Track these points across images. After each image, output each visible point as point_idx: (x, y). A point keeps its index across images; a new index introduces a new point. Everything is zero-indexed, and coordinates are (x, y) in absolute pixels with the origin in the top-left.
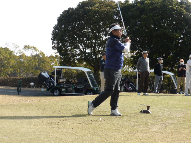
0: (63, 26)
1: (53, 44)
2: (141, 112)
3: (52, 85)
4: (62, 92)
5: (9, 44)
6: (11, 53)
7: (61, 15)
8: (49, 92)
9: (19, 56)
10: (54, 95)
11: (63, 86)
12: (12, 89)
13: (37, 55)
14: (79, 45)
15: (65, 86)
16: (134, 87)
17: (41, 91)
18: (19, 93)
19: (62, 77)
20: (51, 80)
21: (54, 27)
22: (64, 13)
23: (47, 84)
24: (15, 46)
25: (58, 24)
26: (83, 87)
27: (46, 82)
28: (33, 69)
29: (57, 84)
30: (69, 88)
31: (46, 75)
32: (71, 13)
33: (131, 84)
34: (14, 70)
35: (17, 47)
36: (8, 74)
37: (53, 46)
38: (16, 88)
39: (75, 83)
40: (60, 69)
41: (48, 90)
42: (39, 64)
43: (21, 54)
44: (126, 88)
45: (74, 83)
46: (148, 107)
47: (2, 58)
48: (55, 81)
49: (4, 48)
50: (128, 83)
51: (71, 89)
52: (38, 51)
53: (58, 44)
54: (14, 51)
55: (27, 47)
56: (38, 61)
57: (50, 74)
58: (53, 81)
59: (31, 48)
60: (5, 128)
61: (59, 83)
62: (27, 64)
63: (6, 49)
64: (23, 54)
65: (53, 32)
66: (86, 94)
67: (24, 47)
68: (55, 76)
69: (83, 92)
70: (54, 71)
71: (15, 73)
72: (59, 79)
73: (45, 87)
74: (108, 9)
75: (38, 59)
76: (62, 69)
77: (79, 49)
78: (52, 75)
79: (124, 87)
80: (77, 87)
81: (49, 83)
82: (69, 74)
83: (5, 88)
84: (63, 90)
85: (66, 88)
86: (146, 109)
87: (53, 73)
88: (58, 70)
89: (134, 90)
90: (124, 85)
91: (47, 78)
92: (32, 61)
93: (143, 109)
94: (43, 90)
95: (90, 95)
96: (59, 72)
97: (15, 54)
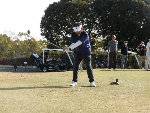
0: (49, 17)
1: (41, 32)
2: (112, 84)
3: (41, 63)
4: (49, 69)
5: (7, 32)
6: (8, 39)
7: (47, 8)
8: (39, 69)
9: (15, 41)
10: (43, 72)
11: (50, 64)
12: (10, 67)
13: (29, 40)
14: (62, 31)
15: (51, 64)
16: (105, 64)
17: (32, 68)
18: (15, 70)
19: (49, 57)
20: (41, 59)
21: (42, 18)
22: (49, 6)
23: (37, 63)
24: (12, 33)
25: (45, 16)
26: (66, 64)
27: (37, 61)
28: (26, 51)
29: (45, 63)
30: (55, 66)
31: (36, 55)
32: (56, 6)
33: (103, 62)
34: (11, 52)
35: (13, 34)
36: (6, 55)
37: (41, 33)
38: (13, 66)
39: (60, 62)
40: (47, 50)
41: (38, 68)
42: (31, 47)
43: (16, 40)
44: (99, 65)
45: (58, 62)
46: (117, 80)
47: (2, 43)
48: (44, 61)
49: (3, 35)
50: (101, 61)
51: (56, 66)
52: (29, 37)
53: (45, 31)
54: (11, 37)
55: (21, 34)
56: (30, 45)
57: (40, 55)
58: (42, 60)
59: (24, 34)
60: (5, 97)
61: (46, 61)
62: (21, 48)
63: (5, 36)
64: (18, 40)
65: (41, 22)
66: (68, 70)
67: (19, 34)
68: (44, 56)
69: (66, 69)
70: (43, 53)
71: (12, 54)
72: (46, 58)
73: (36, 65)
74: (85, 2)
75: (30, 43)
76: (49, 50)
77: (62, 34)
78: (41, 56)
79: (98, 64)
80: (61, 65)
81: (39, 62)
82: (55, 55)
83: (5, 67)
84: (50, 67)
85: (52, 66)
86: (115, 81)
87: (42, 54)
88: (45, 51)
89: (106, 67)
90: (97, 62)
91: (37, 58)
92: (25, 45)
93: (113, 82)
94: (34, 67)
95: (71, 71)
96: (47, 53)
97: (12, 39)
